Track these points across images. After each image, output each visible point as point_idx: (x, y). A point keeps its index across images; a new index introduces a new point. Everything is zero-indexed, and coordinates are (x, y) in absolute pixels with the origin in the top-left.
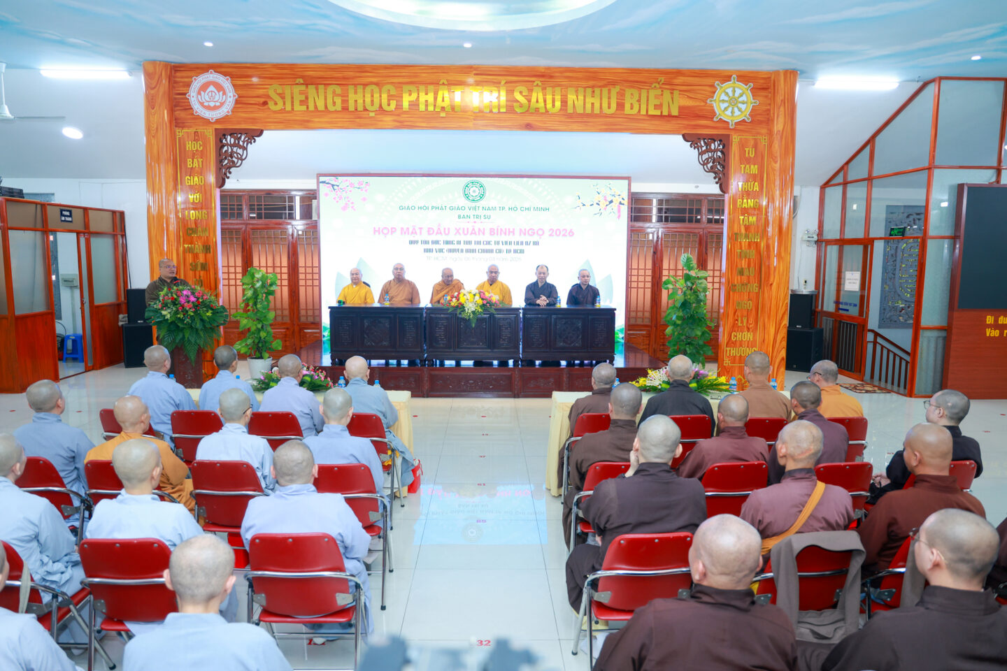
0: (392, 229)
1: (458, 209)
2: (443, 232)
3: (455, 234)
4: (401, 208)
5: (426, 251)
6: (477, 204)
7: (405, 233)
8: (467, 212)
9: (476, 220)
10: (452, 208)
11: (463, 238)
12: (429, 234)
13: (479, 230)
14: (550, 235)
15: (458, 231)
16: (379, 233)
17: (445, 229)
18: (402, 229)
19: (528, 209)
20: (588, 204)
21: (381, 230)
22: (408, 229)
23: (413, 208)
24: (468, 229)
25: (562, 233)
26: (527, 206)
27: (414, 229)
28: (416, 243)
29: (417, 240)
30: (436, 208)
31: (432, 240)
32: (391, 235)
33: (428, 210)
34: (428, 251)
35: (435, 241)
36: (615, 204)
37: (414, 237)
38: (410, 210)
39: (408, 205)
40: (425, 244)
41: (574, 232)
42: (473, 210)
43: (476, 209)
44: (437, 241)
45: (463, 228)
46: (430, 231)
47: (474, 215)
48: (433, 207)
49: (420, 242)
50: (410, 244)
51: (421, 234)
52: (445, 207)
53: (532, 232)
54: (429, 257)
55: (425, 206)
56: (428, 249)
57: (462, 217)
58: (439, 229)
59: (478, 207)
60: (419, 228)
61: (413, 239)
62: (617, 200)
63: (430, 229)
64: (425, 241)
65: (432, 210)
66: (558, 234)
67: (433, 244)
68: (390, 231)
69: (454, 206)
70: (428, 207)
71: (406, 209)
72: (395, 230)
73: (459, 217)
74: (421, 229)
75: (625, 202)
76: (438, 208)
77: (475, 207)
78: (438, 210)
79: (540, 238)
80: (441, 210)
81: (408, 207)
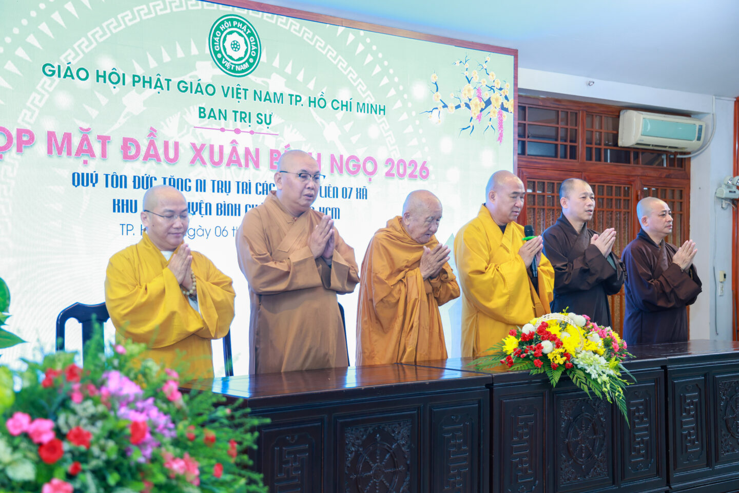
0: (20, 132)
1: (199, 90)
2: (162, 157)
3: (193, 162)
4: (48, 70)
6: (243, 82)
7: (60, 152)
8: (218, 102)
9: (239, 125)
10: (183, 88)
11: (209, 173)
12: (126, 157)
13: (247, 151)
14: (389, 174)
15: (198, 151)
17: (166, 144)
18: (51, 135)
19: (346, 106)
20: (452, 105)
22: (68, 137)
23: (81, 74)
24: (221, 148)
25: (409, 171)
26: (344, 95)
27: (85, 139)
28: (92, 182)
29: (95, 172)
30: (144, 82)
31: (135, 177)
32: (18, 154)
33: (124, 84)
34: (125, 207)
35: (143, 177)
36: (494, 109)
37: (85, 162)
38: (73, 78)
39: (68, 64)
40: (117, 186)
41: (430, 168)
42: (233, 97)
43: (239, 96)
44: (147, 178)
45: (210, 145)
46: (129, 148)
47: (235, 112)
48: (137, 79)
49: (102, 179)
50: (74, 184)
51: (104, 155)
52: (168, 80)
53: (354, 166)
54: (127, 225)
55: (114, 71)
56: (125, 203)
57: (207, 113)
58: (152, 144)
59: (243, 89)
60: (99, 137)
61: (82, 169)
62: (497, 99)
63: (128, 143)
64: (115, 177)
65: (134, 85)
66: (401, 171)
67: (137, 186)
68: (15, 141)
69: (188, 80)
70: (124, 75)
71: (62, 74)
72: (30, 137)
73: (200, 112)
74: (104, 140)
75: (510, 105)
76: (150, 82)
77: (237, 89)
78: (151, 87)
79: (370, 180)
80: (158, 89)
81: (69, 68)
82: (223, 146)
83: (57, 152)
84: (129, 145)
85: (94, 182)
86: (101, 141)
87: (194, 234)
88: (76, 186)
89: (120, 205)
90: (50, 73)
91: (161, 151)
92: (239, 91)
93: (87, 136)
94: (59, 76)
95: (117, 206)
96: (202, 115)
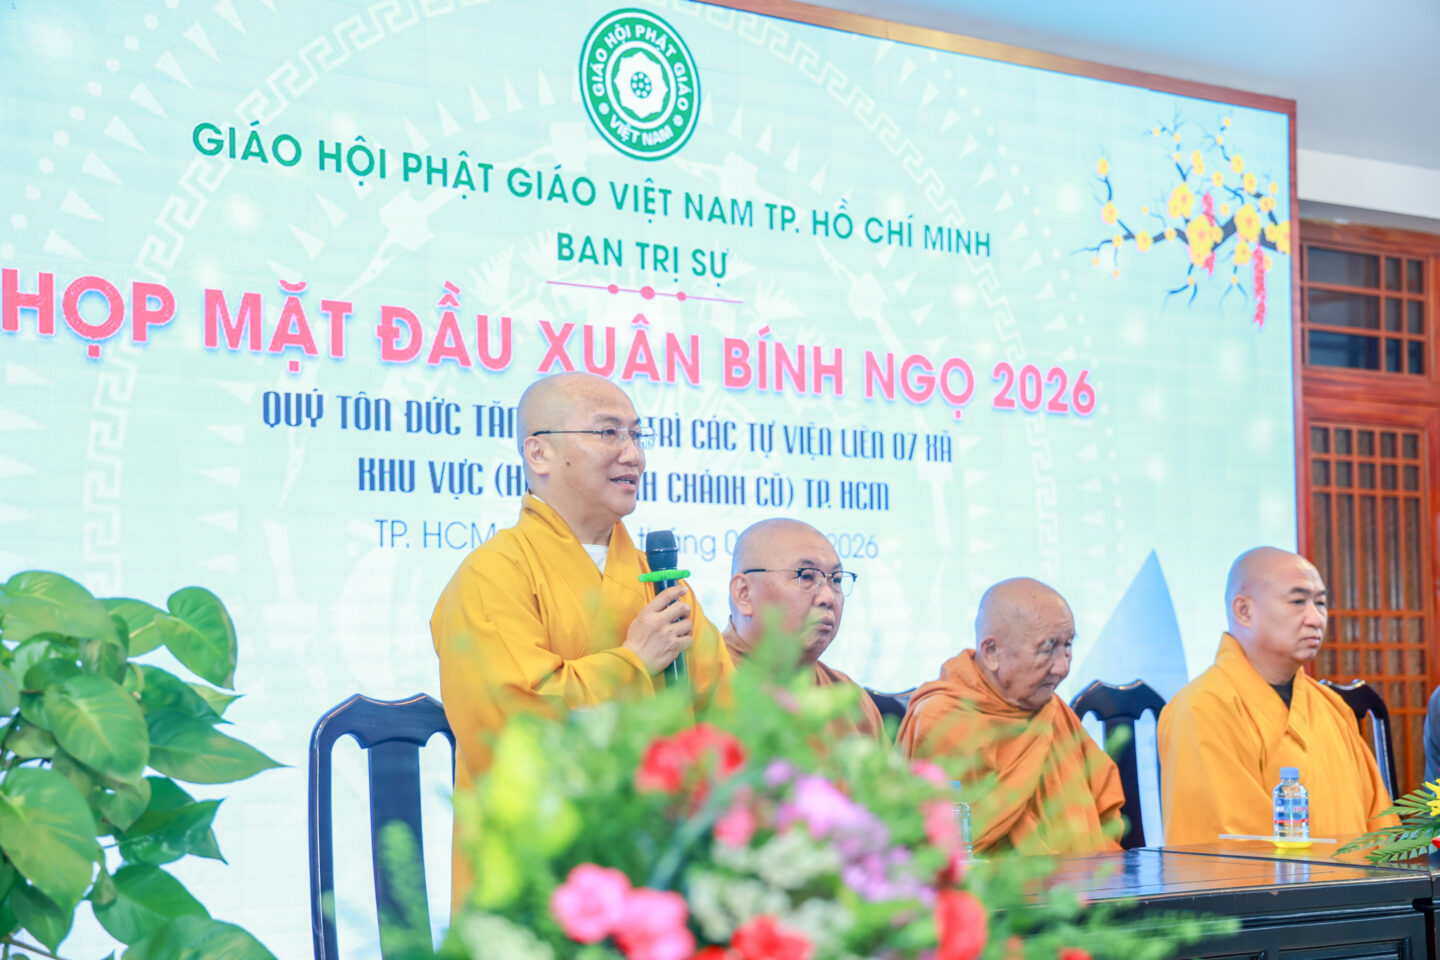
0: (141, 291)
1: (558, 190)
2: (473, 353)
3: (544, 367)
4: (208, 140)
5: (379, 475)
6: (661, 173)
7: (234, 338)
8: (601, 222)
9: (651, 277)
10: (521, 185)
12: (390, 354)
13: (671, 342)
14: (1000, 402)
15: (556, 347)
16: (46, 327)
17: (483, 322)
18: (214, 299)
19: (899, 233)
20: (1144, 234)
21: (59, 295)
22: (252, 302)
23: (283, 150)
24: (610, 333)
25: (1048, 394)
26: (894, 211)
27: (293, 308)
28: (309, 414)
29: (315, 390)
30: (431, 171)
31: (409, 404)
32: (135, 345)
33: (383, 175)
34: (387, 477)
35: (428, 405)
36: (1243, 245)
37: (294, 366)
38: (264, 160)
39: (253, 124)
40: (368, 426)
41: (1098, 387)
42: (636, 209)
43: (651, 206)
44: (439, 406)
45: (585, 326)
46: (396, 333)
47: (643, 246)
48: (413, 163)
49: (332, 409)
50: (266, 420)
51: (337, 348)
52: (486, 168)
53: (921, 379)
54: (393, 522)
55: (360, 143)
56: (387, 468)
57: (577, 247)
58: (449, 321)
59: (661, 191)
60: (326, 305)
61: (285, 385)
62: (1251, 220)
63: (394, 319)
64: (362, 404)
65: (406, 178)
66: (1031, 395)
67: (414, 426)
68: (128, 313)
69: (531, 167)
70: (382, 152)
71: (240, 150)
72: (164, 302)
73: (561, 246)
74: (338, 311)
75: (1282, 234)
76: (444, 172)
77: (647, 190)
78: (445, 184)
79: (958, 414)
80: (463, 189)
81: (254, 136)
82: (613, 329)
83: (227, 341)
84: (394, 325)
85: (314, 414)
86: (330, 313)
88: (272, 426)
89: (376, 472)
90: (212, 147)
91: (470, 340)
92: (651, 195)
93: (298, 302)
94: (232, 155)
95: (367, 476)
96: (566, 252)
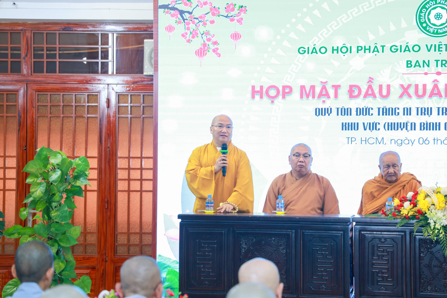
0: (284, 87)
1: (407, 49)
2: (377, 95)
3: (401, 96)
4: (302, 51)
5: (346, 127)
6: (443, 40)
7: (308, 96)
8: (423, 55)
9: (440, 69)
10: (394, 49)
11: (414, 103)
12: (351, 96)
15: (405, 91)
16: (261, 97)
17: (381, 87)
18: (303, 88)
21: (264, 90)
22: (313, 87)
23: (323, 50)
24: (425, 86)
27: (324, 88)
28: (328, 113)
29: (330, 107)
30: (365, 49)
31: (357, 109)
32: (282, 100)
33: (351, 52)
34: (350, 127)
35: (363, 109)
37: (324, 102)
38: (317, 53)
39: (314, 45)
40: (345, 114)
42: (435, 51)
43: (441, 49)
44: (366, 109)
45: (415, 85)
46: (354, 91)
47: (437, 61)
48: (360, 48)
49: (334, 111)
50: (316, 114)
51: (336, 96)
52: (383, 47)
54: (352, 138)
55: (344, 45)
56: (350, 125)
57: (413, 64)
58: (370, 87)
59: (444, 45)
60: (333, 86)
61: (321, 106)
63: (353, 88)
64: (343, 109)
65: (358, 52)
67: (359, 114)
68: (281, 92)
69: (398, 44)
70: (351, 47)
71: (310, 52)
72: (290, 89)
73: (407, 64)
74: (336, 88)
76: (369, 49)
77: (439, 45)
78: (370, 52)
80: (375, 53)
81: (314, 48)
82: (426, 84)
83: (306, 97)
84: (353, 89)
85: (329, 113)
86: (334, 88)
87: (402, 143)
88: (318, 116)
89: (347, 126)
90: (303, 52)
91: (376, 91)
92: (441, 46)
93: (325, 86)
94: (308, 53)
95: (344, 127)
96: (409, 65)
